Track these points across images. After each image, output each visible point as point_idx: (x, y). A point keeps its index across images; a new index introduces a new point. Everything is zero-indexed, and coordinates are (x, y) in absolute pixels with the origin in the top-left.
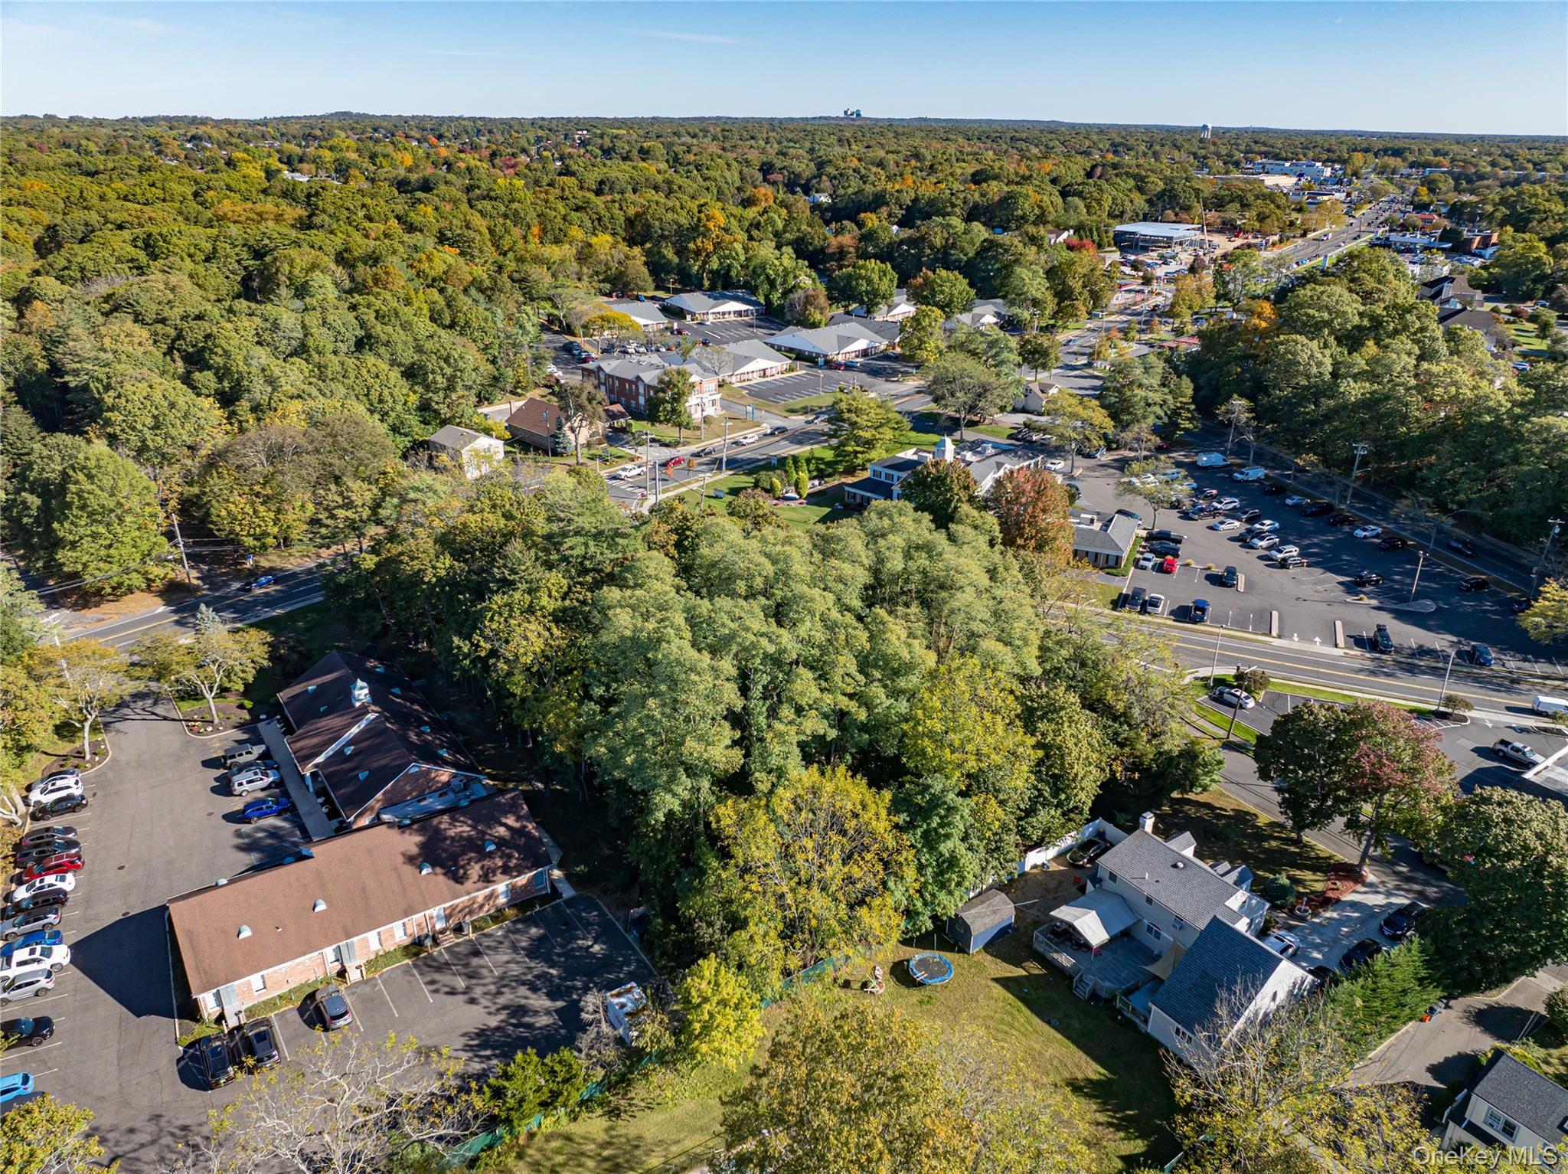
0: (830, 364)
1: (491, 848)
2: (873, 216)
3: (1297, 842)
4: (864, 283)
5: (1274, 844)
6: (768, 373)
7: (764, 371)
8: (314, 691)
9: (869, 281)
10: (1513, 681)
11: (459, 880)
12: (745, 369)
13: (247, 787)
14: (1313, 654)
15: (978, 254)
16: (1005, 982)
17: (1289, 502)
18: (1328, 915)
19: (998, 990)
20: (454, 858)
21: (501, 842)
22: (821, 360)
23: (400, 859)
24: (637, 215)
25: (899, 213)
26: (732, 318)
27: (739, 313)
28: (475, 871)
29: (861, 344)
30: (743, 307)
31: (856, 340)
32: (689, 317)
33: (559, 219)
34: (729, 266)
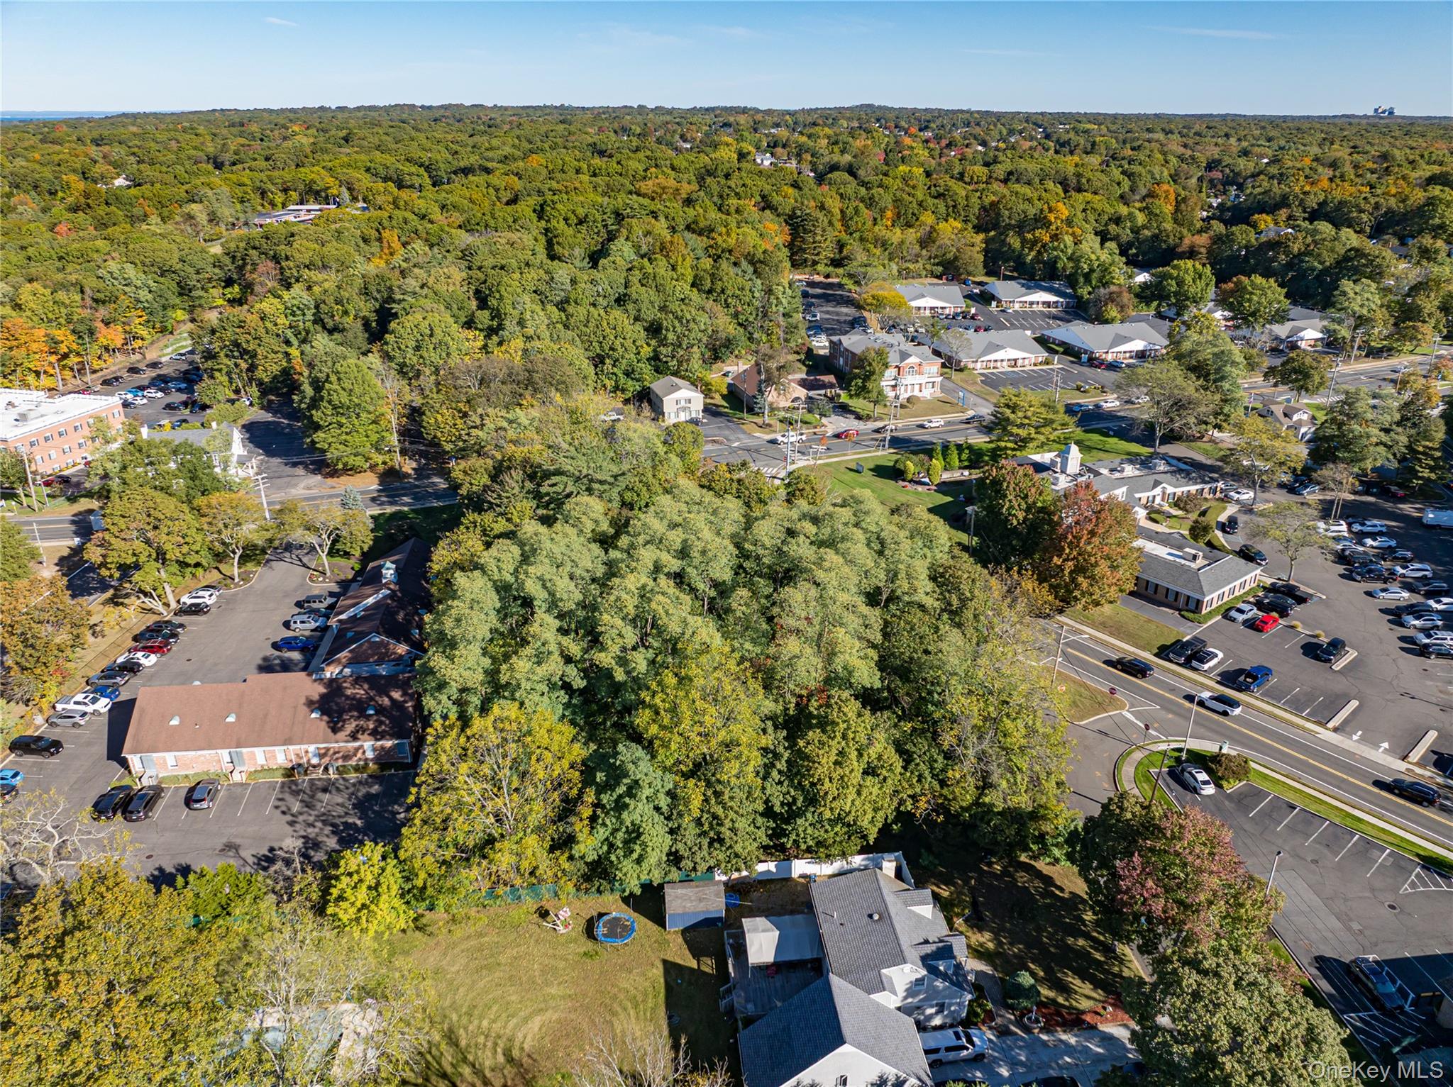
0: (1094, 362)
1: (371, 712)
2: (1269, 218)
3: (1108, 950)
5: (1081, 942)
6: (1020, 363)
7: (1015, 360)
9: (1180, 283)
11: (335, 730)
12: (992, 357)
13: (299, 625)
15: (1338, 263)
16: (669, 967)
18: (1064, 1037)
19: (658, 972)
20: (341, 712)
21: (380, 710)
22: (1084, 357)
23: (303, 700)
24: (993, 204)
26: (1040, 307)
27: (1048, 304)
28: (350, 727)
29: (1139, 345)
30: (1052, 298)
31: (1134, 340)
32: (994, 304)
33: (915, 205)
34: (1057, 257)
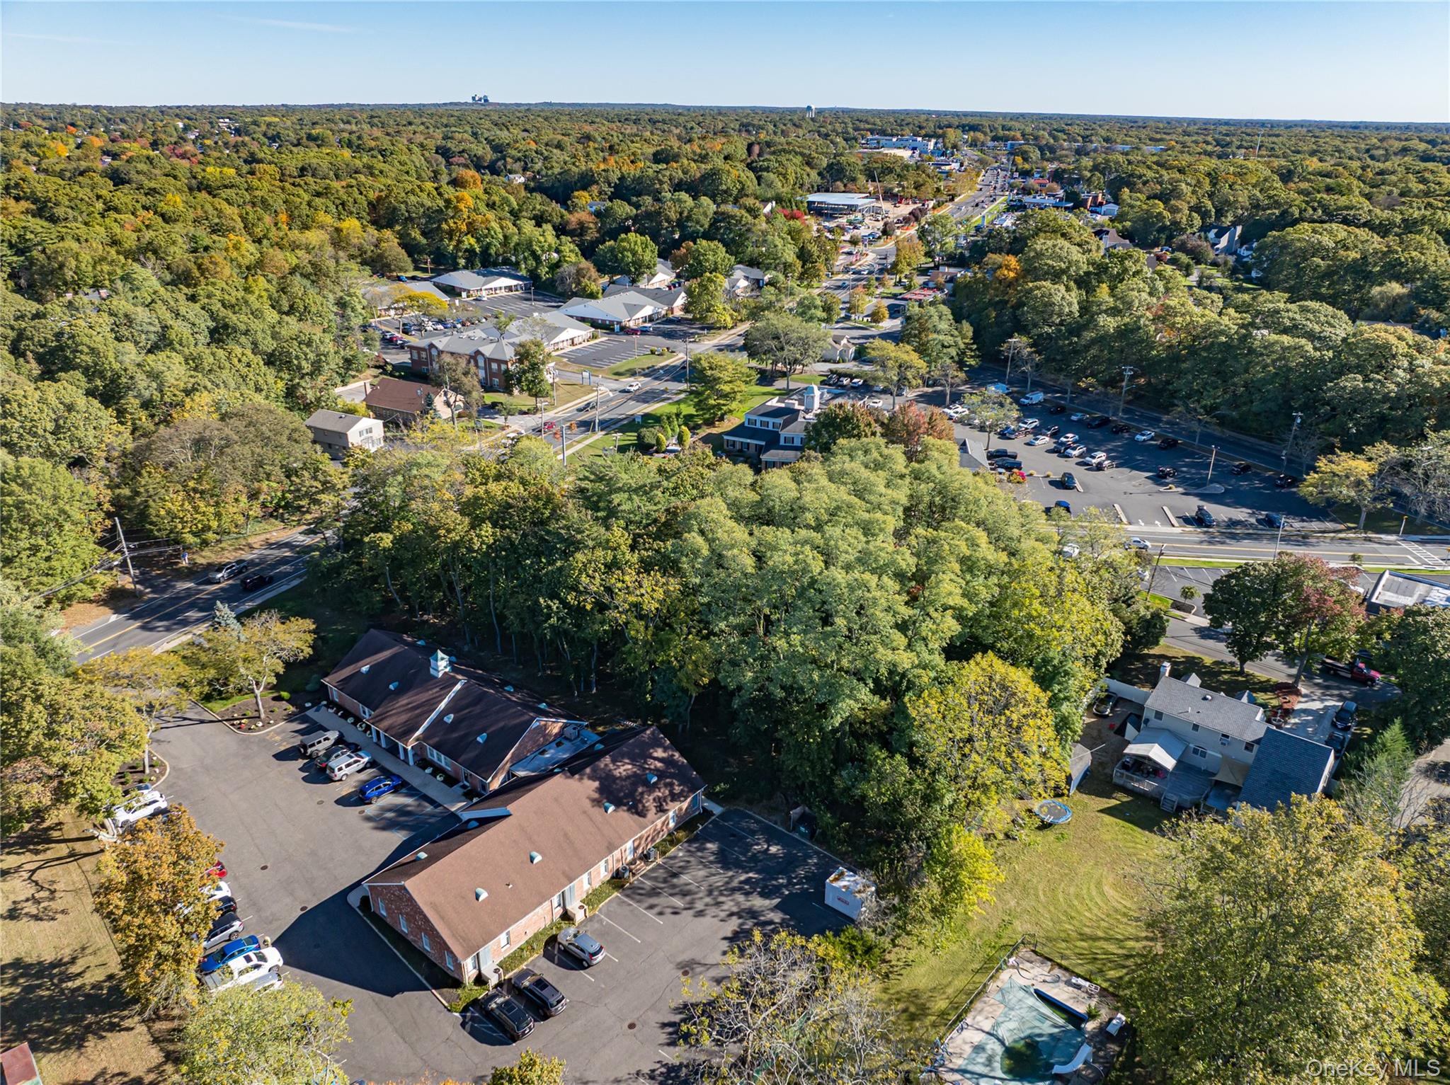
0: (625, 330)
1: (655, 779)
2: (585, 194)
3: (1241, 673)
4: (629, 254)
5: (1226, 677)
6: (576, 341)
7: (572, 340)
8: (368, 672)
9: (634, 253)
10: (1304, 537)
11: (642, 814)
12: (556, 340)
13: (346, 771)
14: (1160, 534)
15: (711, 225)
16: (1109, 811)
17: (1074, 418)
18: (1293, 721)
19: (1108, 819)
20: (631, 794)
21: (661, 774)
22: (617, 327)
23: (588, 804)
24: (379, 199)
25: (609, 190)
26: (503, 293)
27: (510, 288)
28: (649, 802)
29: (648, 311)
30: (513, 282)
31: (642, 307)
32: (464, 294)
33: (304, 206)
34: (489, 245)
